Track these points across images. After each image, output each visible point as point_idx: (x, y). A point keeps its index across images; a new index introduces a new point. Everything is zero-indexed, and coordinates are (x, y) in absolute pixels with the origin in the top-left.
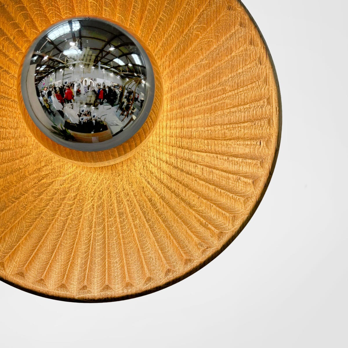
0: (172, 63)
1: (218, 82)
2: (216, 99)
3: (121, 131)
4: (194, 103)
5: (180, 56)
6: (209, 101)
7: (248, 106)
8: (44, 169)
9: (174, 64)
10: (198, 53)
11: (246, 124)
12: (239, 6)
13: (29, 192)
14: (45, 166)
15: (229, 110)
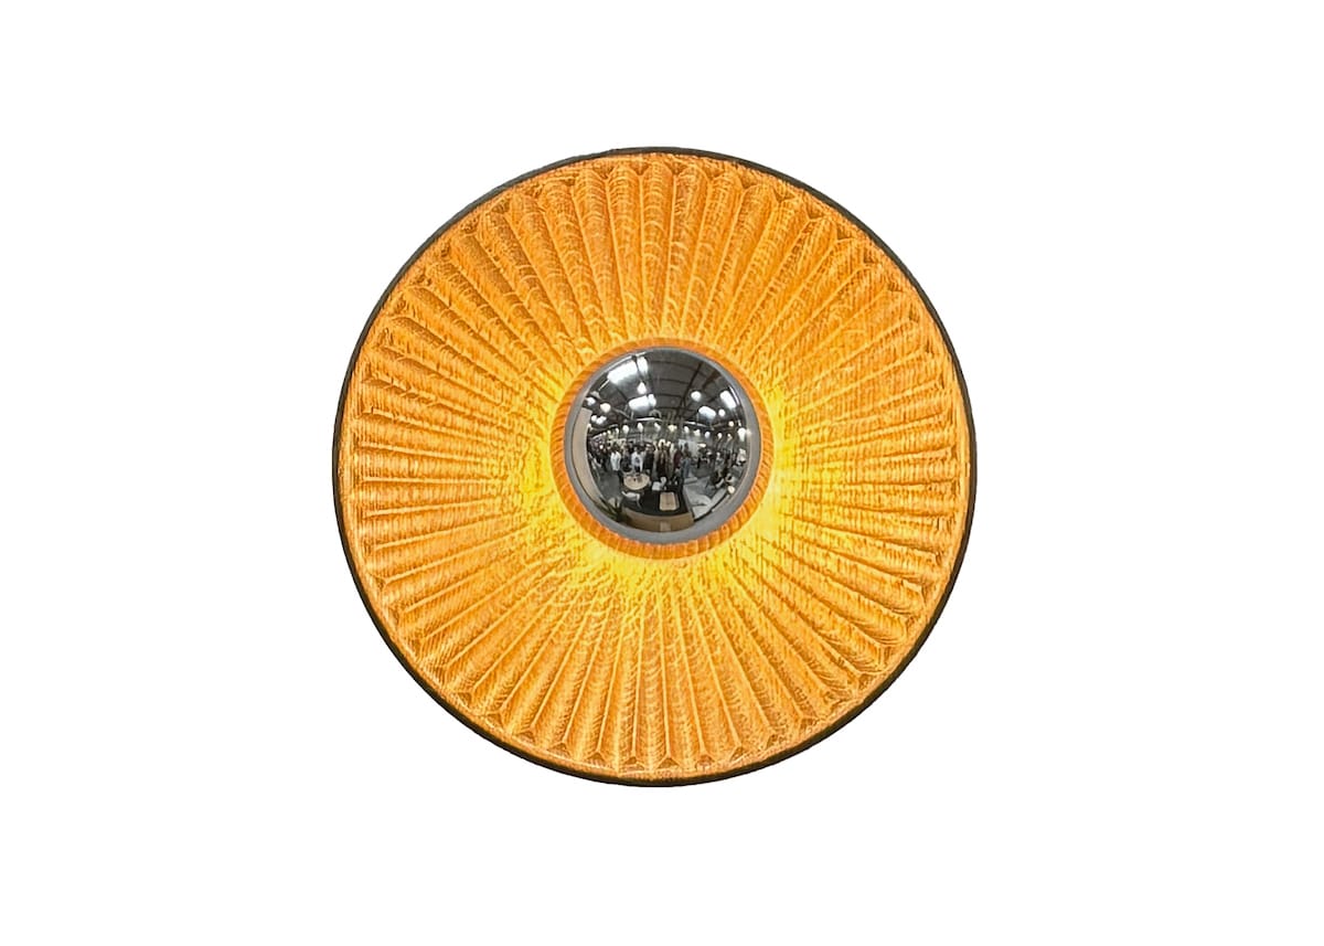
0: (790, 365)
1: (871, 407)
2: (866, 436)
3: (710, 512)
4: (826, 439)
5: (804, 354)
6: (853, 438)
7: (920, 456)
8: (551, 552)
9: (793, 367)
10: (836, 352)
11: (915, 488)
12: (909, 284)
13: (528, 595)
14: (554, 546)
15: (887, 459)
